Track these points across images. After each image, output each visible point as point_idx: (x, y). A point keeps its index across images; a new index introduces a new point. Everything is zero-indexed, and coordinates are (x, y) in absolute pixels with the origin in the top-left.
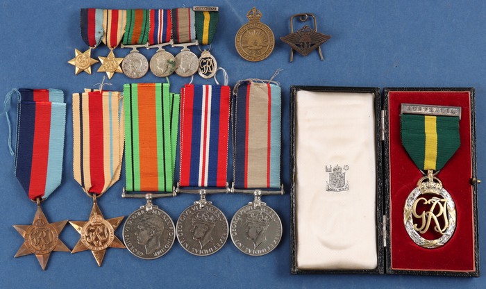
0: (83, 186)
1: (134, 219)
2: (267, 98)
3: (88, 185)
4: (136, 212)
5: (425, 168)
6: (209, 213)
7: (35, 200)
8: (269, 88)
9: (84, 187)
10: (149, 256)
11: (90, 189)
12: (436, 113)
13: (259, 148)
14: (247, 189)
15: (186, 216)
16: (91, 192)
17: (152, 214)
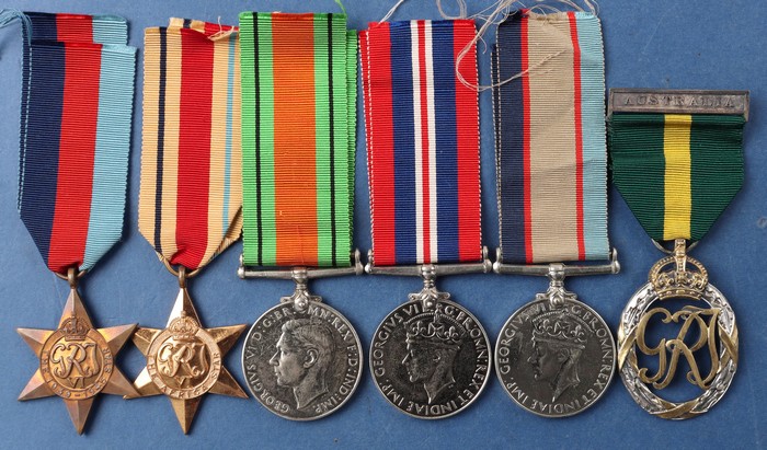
0: (158, 248)
1: (268, 330)
2: (570, 46)
3: (169, 246)
4: (272, 312)
5: (667, 237)
6: (443, 321)
7: (66, 274)
8: (573, 21)
9: (160, 251)
10: (303, 414)
11: (175, 256)
12: (691, 110)
13: (556, 166)
14: (531, 263)
15: (392, 328)
16: (174, 263)
17: (308, 317)
